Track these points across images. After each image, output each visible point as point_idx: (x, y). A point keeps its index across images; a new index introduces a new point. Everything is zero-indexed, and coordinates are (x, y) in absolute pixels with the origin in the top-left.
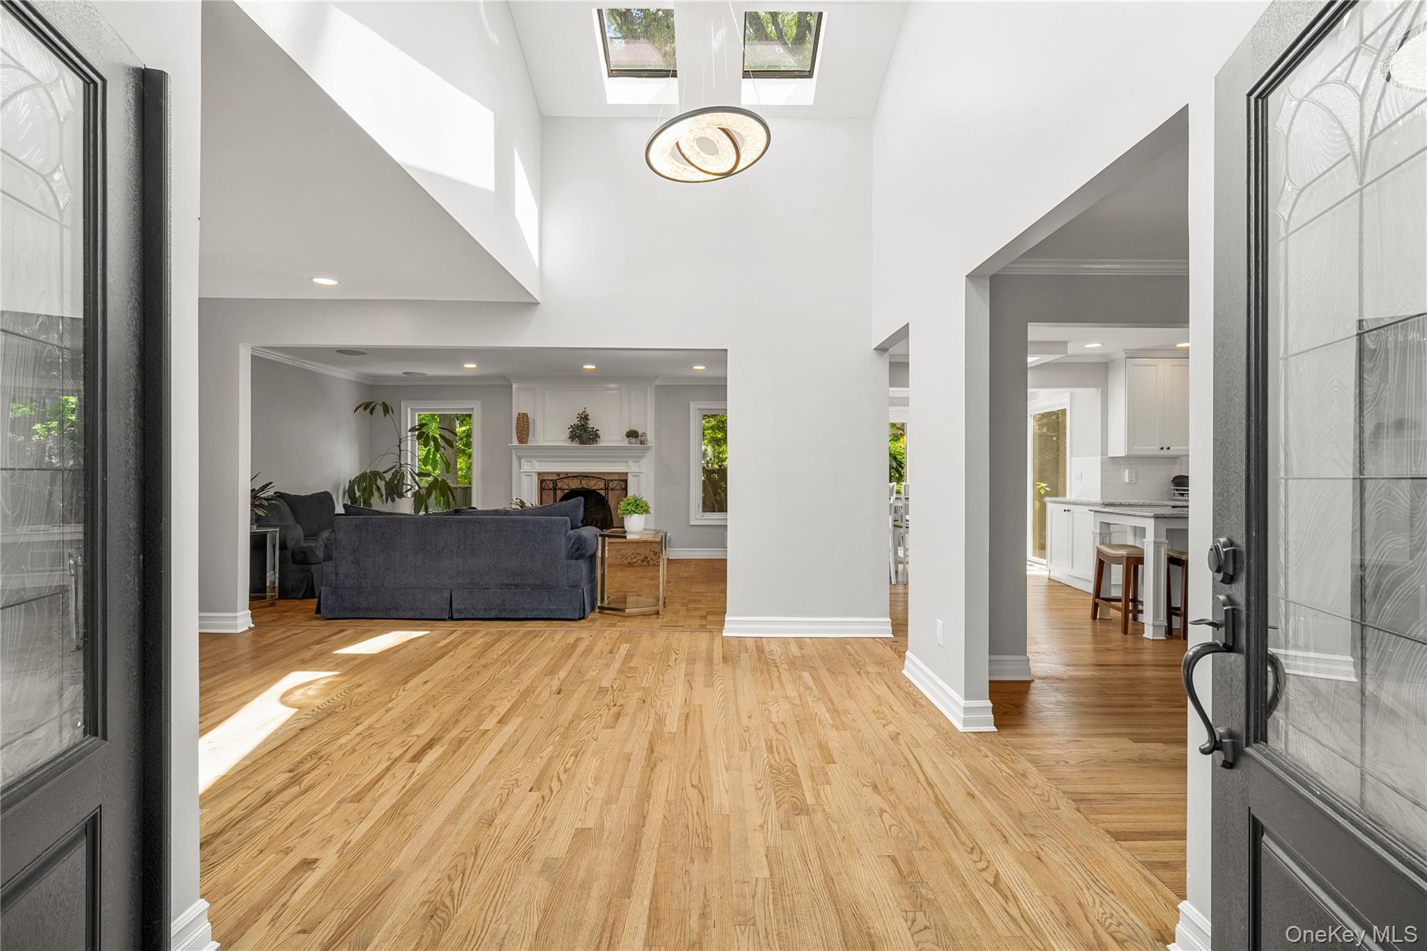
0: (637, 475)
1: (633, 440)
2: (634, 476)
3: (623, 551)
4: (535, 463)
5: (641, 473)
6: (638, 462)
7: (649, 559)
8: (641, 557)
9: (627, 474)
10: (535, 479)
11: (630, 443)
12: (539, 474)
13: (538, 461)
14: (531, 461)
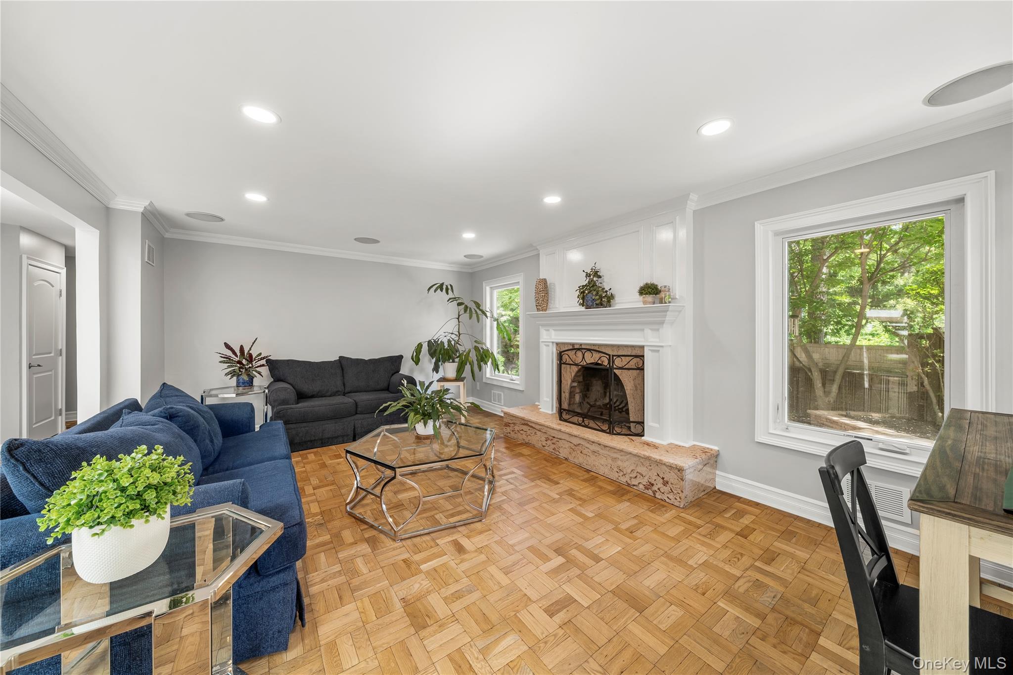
0: (656, 350)
1: (649, 298)
2: (653, 351)
3: (619, 463)
4: (553, 333)
5: (662, 346)
6: (658, 330)
7: (655, 488)
8: (645, 481)
9: (642, 347)
10: (554, 350)
11: (645, 302)
12: (557, 344)
13: (554, 330)
14: (549, 330)
